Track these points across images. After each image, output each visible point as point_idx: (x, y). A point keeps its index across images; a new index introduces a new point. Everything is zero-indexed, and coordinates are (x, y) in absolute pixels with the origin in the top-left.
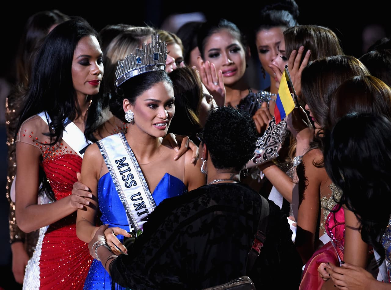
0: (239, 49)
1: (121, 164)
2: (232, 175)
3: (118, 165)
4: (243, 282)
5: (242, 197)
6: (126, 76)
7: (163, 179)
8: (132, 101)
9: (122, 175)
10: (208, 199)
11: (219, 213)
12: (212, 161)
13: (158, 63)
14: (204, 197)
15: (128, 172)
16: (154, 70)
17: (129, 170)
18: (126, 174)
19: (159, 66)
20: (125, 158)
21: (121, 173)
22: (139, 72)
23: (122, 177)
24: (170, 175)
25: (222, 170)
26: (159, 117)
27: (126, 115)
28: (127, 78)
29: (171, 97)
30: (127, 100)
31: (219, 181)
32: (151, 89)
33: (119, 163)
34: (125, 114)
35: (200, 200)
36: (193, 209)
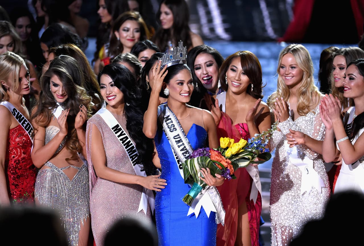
1: (167, 119)
7: (192, 127)
13: (182, 59)
15: (171, 124)
16: (180, 63)
17: (172, 122)
20: (169, 116)
21: (167, 124)
22: (172, 64)
23: (168, 126)
24: (196, 125)
26: (185, 90)
33: (165, 119)
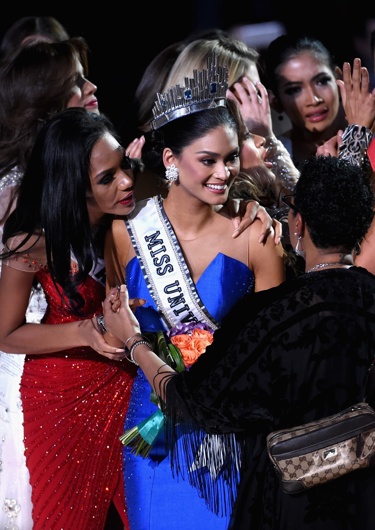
0: (329, 79)
1: (153, 241)
2: (342, 256)
3: (149, 243)
4: (361, 412)
5: (360, 288)
6: (169, 116)
7: (214, 262)
8: (177, 153)
9: (154, 257)
10: (309, 293)
11: (327, 313)
12: (311, 238)
13: (215, 97)
14: (304, 291)
16: (209, 107)
18: (159, 256)
19: (217, 101)
20: (158, 232)
21: (153, 254)
22: (189, 111)
24: (225, 256)
25: (327, 250)
26: (217, 176)
27: (167, 172)
28: (170, 119)
29: (234, 148)
30: (169, 149)
31: (323, 265)
32: (206, 137)
33: (150, 240)
34: (166, 170)
35: (298, 296)
36: (288, 309)
